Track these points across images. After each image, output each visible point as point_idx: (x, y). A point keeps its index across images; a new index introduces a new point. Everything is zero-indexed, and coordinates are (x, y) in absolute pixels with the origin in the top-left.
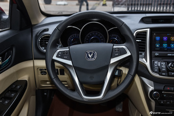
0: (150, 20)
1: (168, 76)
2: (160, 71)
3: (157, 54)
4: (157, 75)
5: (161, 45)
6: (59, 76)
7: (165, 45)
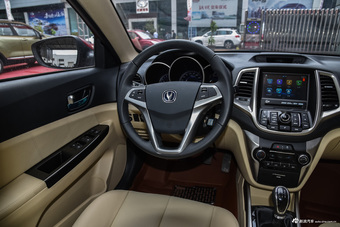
0: (265, 59)
1: (279, 130)
2: (268, 124)
3: (267, 102)
4: (264, 129)
5: (274, 90)
6: (133, 122)
7: (279, 90)
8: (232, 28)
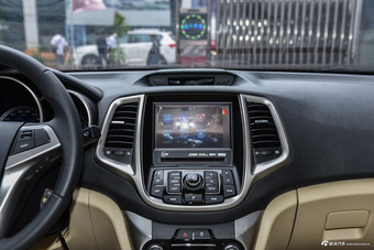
1: (184, 203)
4: (158, 203)
8: (162, 28)
